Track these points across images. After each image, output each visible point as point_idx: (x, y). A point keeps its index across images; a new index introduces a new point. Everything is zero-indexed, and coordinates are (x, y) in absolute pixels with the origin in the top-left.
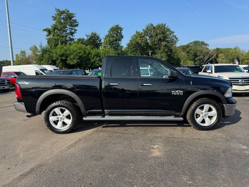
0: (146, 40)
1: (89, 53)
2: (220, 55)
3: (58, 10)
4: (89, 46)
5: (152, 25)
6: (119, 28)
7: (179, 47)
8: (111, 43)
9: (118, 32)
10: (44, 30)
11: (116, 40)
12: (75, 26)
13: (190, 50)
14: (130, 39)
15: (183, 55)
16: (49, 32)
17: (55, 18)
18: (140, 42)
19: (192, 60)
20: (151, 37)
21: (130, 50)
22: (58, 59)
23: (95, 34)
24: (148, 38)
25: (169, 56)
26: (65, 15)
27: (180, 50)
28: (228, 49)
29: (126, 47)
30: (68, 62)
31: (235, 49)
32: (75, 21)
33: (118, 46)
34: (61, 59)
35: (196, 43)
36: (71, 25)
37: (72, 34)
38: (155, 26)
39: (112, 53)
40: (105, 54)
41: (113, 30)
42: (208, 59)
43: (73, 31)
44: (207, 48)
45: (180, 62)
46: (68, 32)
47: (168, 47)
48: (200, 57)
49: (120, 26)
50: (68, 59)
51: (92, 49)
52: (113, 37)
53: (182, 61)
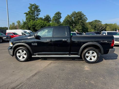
0: (72, 19)
1: (46, 25)
2: (107, 27)
3: (31, 4)
4: (45, 21)
5: (75, 12)
6: (60, 13)
7: (88, 23)
8: (56, 20)
9: (59, 15)
10: (25, 13)
11: (58, 19)
12: (39, 12)
13: (93, 24)
14: (65, 18)
15: (89, 26)
16: (27, 14)
17: (29, 8)
18: (69, 20)
19: (94, 29)
20: (75, 18)
21: (64, 24)
22: (31, 27)
23: (48, 16)
24: (73, 18)
25: (83, 27)
26: (34, 6)
27: (88, 24)
28: (111, 24)
29: (63, 22)
30: (36, 29)
31: (115, 24)
32: (39, 9)
33: (59, 21)
34: (33, 27)
35: (96, 21)
36: (37, 11)
37: (37, 15)
38: (76, 12)
39: (56, 25)
40: (53, 25)
41: (57, 14)
42: (102, 29)
43: (38, 14)
44: (101, 24)
45: (88, 30)
46: (36, 14)
47: (82, 22)
48: (98, 28)
49: (60, 12)
50: (36, 27)
51: (47, 23)
52: (57, 17)
53: (89, 30)
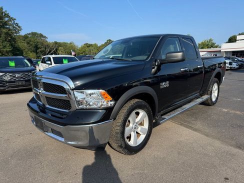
13: (30, 41)
31: (71, 43)
35: (34, 34)
44: (46, 41)
47: (10, 35)
48: (42, 49)
